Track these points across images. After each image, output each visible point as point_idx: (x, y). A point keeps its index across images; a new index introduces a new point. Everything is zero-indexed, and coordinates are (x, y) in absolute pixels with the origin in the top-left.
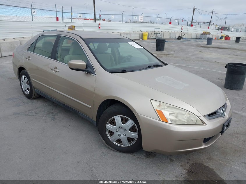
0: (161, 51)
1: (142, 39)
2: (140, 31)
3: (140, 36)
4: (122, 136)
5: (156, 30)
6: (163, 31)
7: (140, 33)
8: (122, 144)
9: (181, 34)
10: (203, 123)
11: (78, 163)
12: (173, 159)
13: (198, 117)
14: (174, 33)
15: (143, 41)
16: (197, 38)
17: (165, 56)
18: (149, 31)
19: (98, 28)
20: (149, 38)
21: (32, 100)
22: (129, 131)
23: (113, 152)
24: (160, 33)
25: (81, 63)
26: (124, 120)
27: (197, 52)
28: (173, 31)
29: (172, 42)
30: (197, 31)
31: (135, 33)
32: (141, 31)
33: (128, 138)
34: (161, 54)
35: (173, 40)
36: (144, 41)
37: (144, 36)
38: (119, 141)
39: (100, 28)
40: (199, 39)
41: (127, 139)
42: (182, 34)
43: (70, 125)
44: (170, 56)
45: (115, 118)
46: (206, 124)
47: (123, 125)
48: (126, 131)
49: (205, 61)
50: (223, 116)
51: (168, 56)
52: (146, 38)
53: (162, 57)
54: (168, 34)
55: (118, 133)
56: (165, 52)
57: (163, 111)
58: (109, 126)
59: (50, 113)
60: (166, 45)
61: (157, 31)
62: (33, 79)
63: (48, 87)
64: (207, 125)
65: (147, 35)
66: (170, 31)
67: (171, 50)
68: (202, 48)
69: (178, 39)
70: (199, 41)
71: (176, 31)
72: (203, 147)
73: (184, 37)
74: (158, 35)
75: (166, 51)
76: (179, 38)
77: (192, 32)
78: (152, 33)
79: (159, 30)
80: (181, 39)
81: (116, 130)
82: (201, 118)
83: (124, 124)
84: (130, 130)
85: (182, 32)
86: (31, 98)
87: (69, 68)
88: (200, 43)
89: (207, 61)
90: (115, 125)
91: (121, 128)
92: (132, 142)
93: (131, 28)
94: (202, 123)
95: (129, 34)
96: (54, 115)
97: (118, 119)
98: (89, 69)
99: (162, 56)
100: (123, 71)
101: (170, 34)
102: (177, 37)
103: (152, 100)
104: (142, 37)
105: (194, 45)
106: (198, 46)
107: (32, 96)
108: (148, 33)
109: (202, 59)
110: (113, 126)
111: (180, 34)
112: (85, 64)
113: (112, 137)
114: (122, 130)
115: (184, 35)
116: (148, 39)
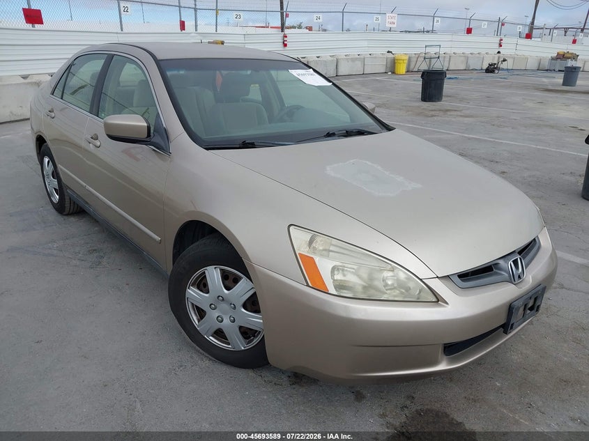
0: (432, 101)
1: (393, 73)
2: (388, 52)
3: (389, 66)
4: (226, 321)
5: (428, 50)
6: (448, 51)
7: (387, 58)
8: (229, 344)
9: (496, 59)
10: (438, 300)
11: (106, 385)
12: (365, 393)
13: (421, 280)
14: (478, 55)
15: (394, 76)
16: (541, 67)
17: (441, 113)
18: (413, 52)
19: (281, 45)
20: (411, 70)
21: (66, 217)
22: (243, 310)
23: (207, 361)
24: (439, 58)
25: (134, 122)
26: (231, 278)
27: (531, 105)
28: (476, 51)
29: (471, 78)
30: (543, 50)
31: (375, 58)
32: (391, 52)
33: (240, 328)
34: (433, 108)
35: (475, 75)
36: (397, 77)
37: (396, 65)
38: (219, 334)
39: (285, 45)
40: (547, 70)
41: (238, 329)
42: (499, 57)
43: (127, 284)
44: (455, 113)
45: (206, 272)
46: (447, 303)
47: (226, 291)
48: (235, 308)
49: (546, 126)
50: (515, 279)
51: (449, 113)
52: (402, 69)
53: (432, 116)
54: (463, 58)
55: (216, 314)
56: (444, 103)
57: (317, 259)
58: (192, 292)
59: (94, 250)
60: (448, 87)
61: (432, 51)
62: (59, 166)
63: (84, 184)
64: (449, 307)
65: (406, 62)
66: (468, 52)
67: (462, 100)
68: (546, 94)
69: (486, 72)
70: (545, 77)
71: (483, 52)
72: (442, 367)
73: (504, 65)
74: (433, 61)
75: (446, 101)
76: (491, 69)
77: (527, 54)
78: (418, 56)
79: (437, 50)
80: (496, 71)
81: (211, 305)
82: (431, 283)
83: (228, 288)
84: (245, 306)
85: (499, 52)
86: (64, 211)
87: (107, 135)
88: (545, 80)
89: (552, 127)
90: (207, 292)
91: (222, 299)
92: (253, 340)
93: (365, 44)
94: (434, 300)
95: (359, 59)
96: (102, 257)
97: (214, 274)
98: (157, 139)
99: (433, 113)
100: (246, 145)
101: (467, 58)
102: (485, 66)
103: (291, 228)
104: (392, 68)
105: (526, 87)
106: (537, 89)
107: (65, 207)
108: (407, 58)
109: (541, 123)
110: (201, 293)
111: (494, 57)
112: (146, 124)
113: (201, 321)
114: (224, 306)
115: (504, 60)
116: (408, 71)
